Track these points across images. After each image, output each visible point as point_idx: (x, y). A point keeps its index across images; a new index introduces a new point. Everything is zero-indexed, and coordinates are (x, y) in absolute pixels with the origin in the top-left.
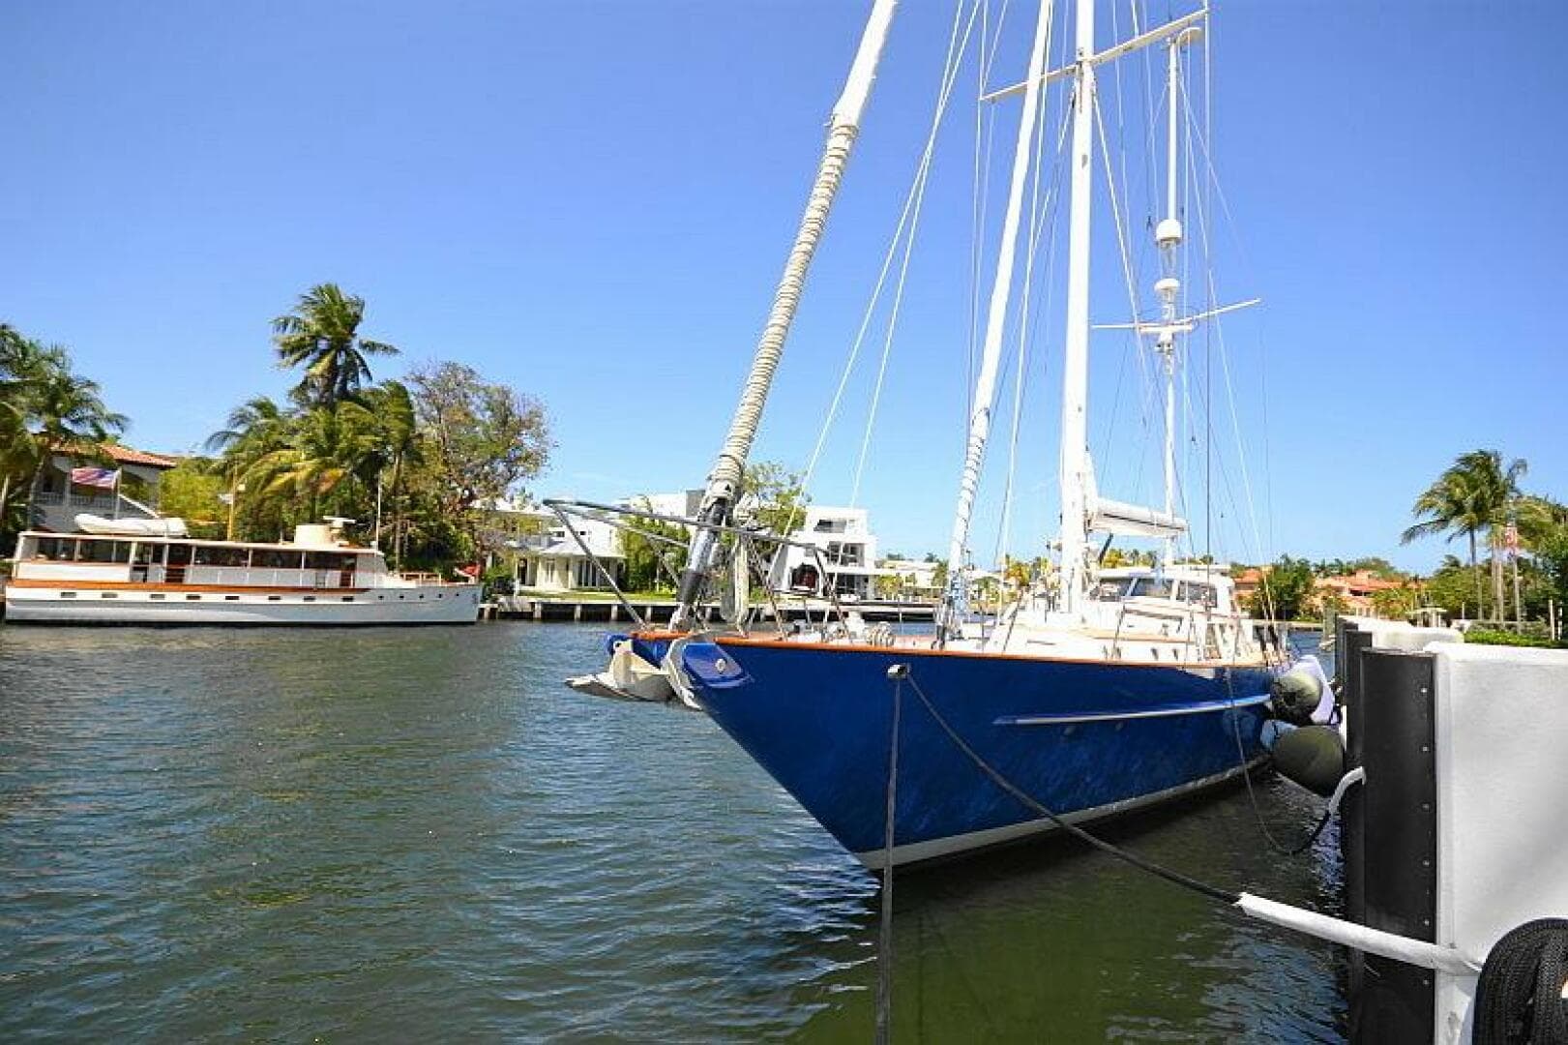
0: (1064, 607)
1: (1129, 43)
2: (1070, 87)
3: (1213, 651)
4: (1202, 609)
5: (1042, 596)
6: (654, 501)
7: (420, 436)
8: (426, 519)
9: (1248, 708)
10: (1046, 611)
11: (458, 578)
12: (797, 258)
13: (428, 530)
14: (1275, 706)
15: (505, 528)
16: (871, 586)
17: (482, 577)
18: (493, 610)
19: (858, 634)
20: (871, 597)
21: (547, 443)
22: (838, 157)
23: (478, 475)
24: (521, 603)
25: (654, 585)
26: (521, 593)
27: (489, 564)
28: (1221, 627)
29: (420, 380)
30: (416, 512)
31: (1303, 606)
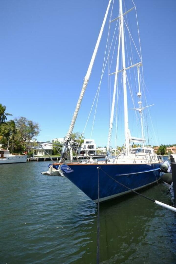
0: (127, 155)
1: (130, 67)
2: (122, 73)
3: (151, 161)
4: (149, 154)
5: (123, 153)
6: (58, 139)
7: (17, 130)
8: (17, 144)
9: (157, 170)
10: (124, 156)
11: (23, 154)
12: (79, 100)
13: (18, 146)
14: (161, 169)
15: (32, 145)
16: (95, 152)
17: (27, 154)
18: (30, 160)
19: (92, 162)
20: (96, 154)
21: (39, 130)
22: (86, 85)
23: (27, 136)
24: (35, 158)
25: (58, 154)
26: (35, 156)
27: (29, 151)
28: (152, 157)
29: (16, 120)
30: (16, 143)
31: (165, 153)
